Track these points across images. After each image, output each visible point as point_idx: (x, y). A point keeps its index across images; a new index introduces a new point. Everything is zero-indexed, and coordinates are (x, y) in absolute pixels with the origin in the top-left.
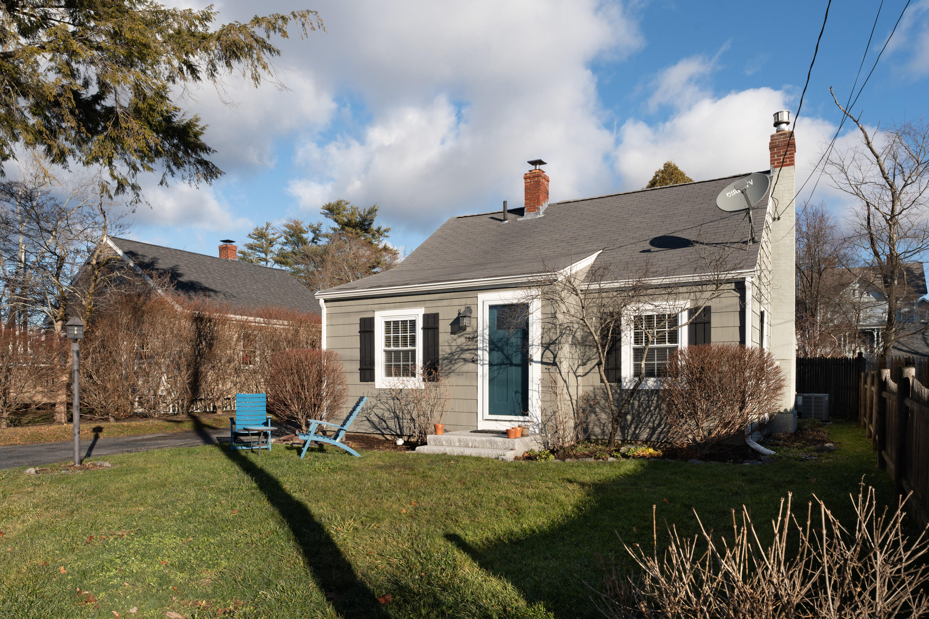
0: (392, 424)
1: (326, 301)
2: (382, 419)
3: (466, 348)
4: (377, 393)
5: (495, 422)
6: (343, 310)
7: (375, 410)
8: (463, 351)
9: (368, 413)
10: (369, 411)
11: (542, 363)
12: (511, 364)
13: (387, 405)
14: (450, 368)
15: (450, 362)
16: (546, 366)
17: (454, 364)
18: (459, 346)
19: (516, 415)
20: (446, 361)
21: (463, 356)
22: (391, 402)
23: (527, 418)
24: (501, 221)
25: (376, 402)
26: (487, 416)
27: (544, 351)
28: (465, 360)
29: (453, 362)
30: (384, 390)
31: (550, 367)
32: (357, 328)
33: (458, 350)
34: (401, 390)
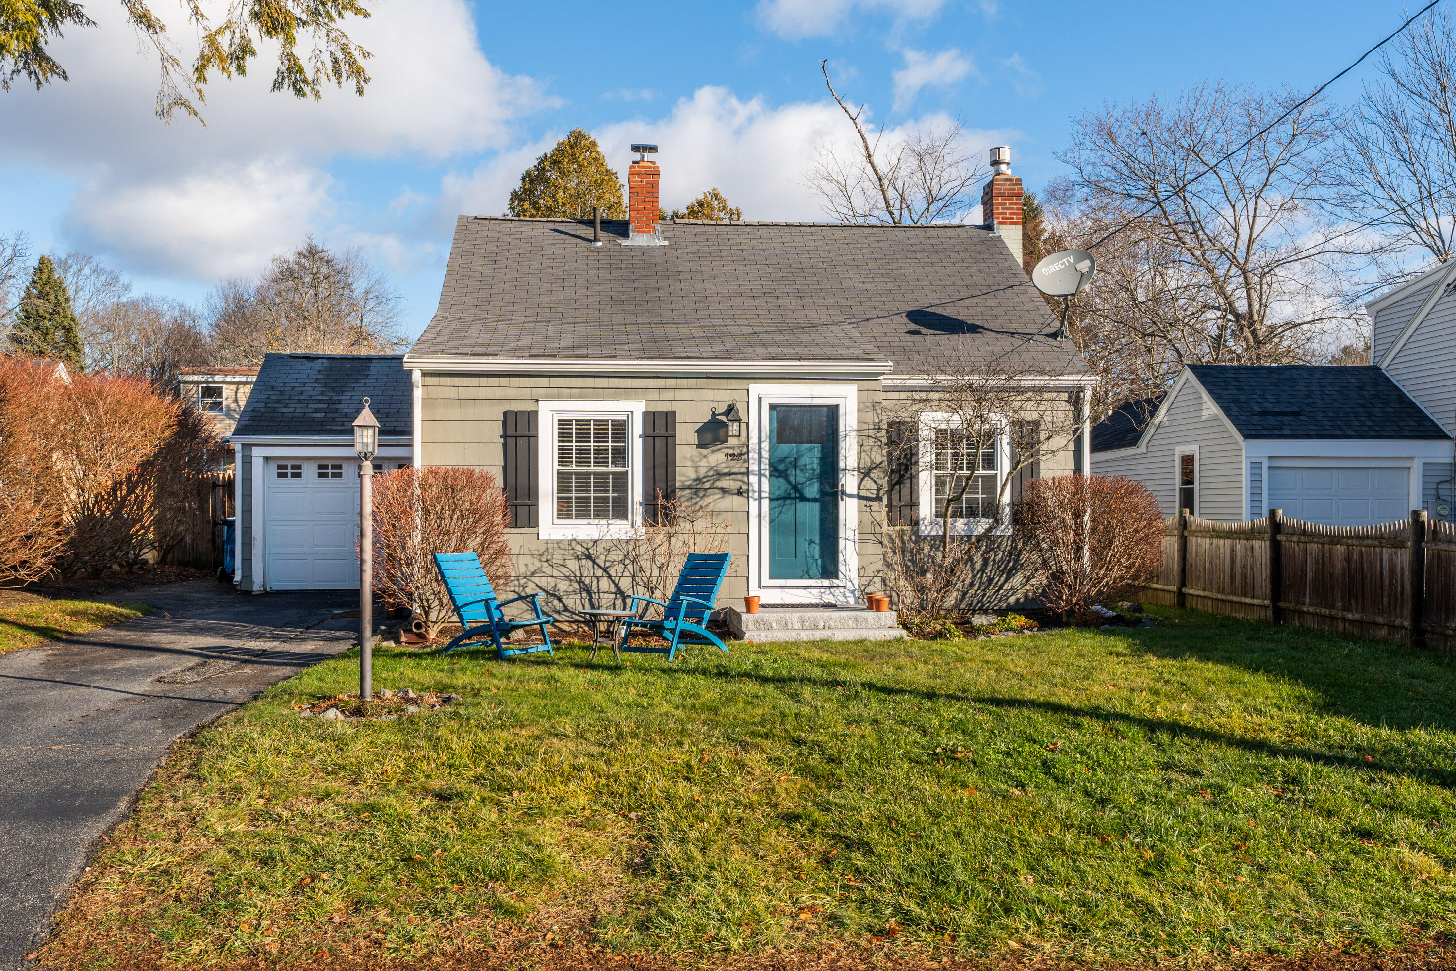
0: (575, 602)
1: (425, 374)
2: (552, 595)
3: (726, 470)
4: (543, 548)
5: (779, 591)
6: (463, 393)
7: (536, 579)
8: (720, 475)
9: (520, 585)
10: (522, 581)
11: (860, 497)
12: (803, 498)
13: (564, 570)
14: (696, 504)
15: (696, 493)
16: (865, 502)
17: (702, 498)
18: (712, 468)
19: (810, 577)
20: (688, 491)
21: (719, 484)
22: (573, 565)
23: (836, 582)
24: (590, 241)
25: (538, 564)
26: (766, 581)
27: (862, 479)
28: (724, 491)
29: (701, 494)
30: (558, 542)
31: (871, 503)
32: (498, 429)
33: (711, 473)
34: (596, 541)
